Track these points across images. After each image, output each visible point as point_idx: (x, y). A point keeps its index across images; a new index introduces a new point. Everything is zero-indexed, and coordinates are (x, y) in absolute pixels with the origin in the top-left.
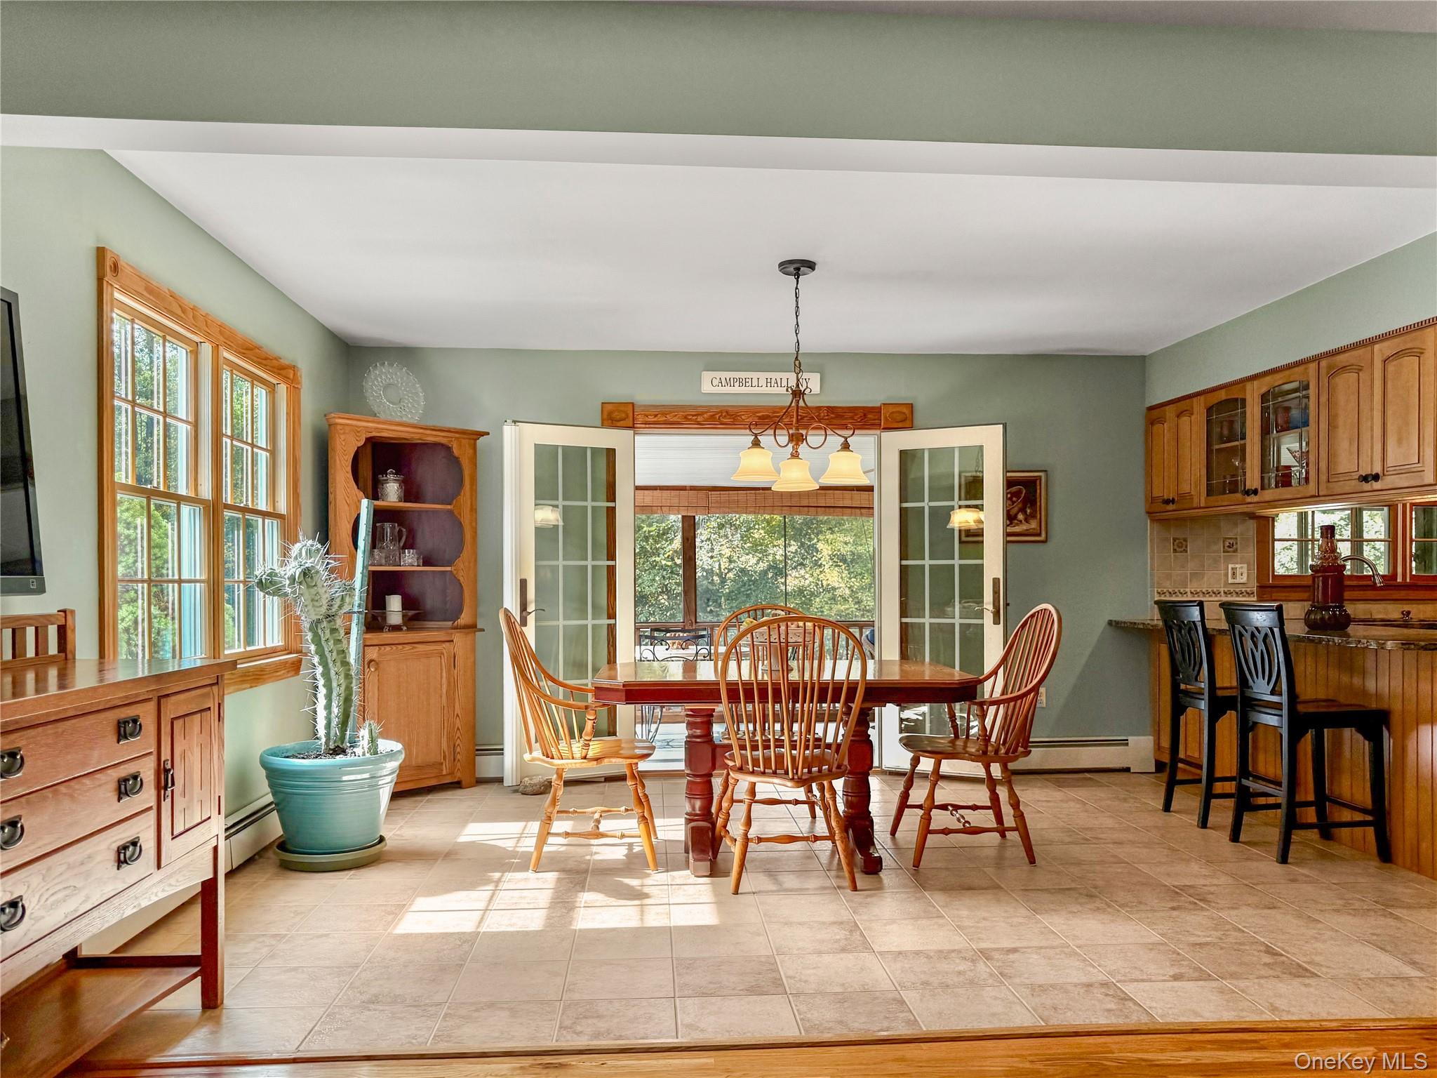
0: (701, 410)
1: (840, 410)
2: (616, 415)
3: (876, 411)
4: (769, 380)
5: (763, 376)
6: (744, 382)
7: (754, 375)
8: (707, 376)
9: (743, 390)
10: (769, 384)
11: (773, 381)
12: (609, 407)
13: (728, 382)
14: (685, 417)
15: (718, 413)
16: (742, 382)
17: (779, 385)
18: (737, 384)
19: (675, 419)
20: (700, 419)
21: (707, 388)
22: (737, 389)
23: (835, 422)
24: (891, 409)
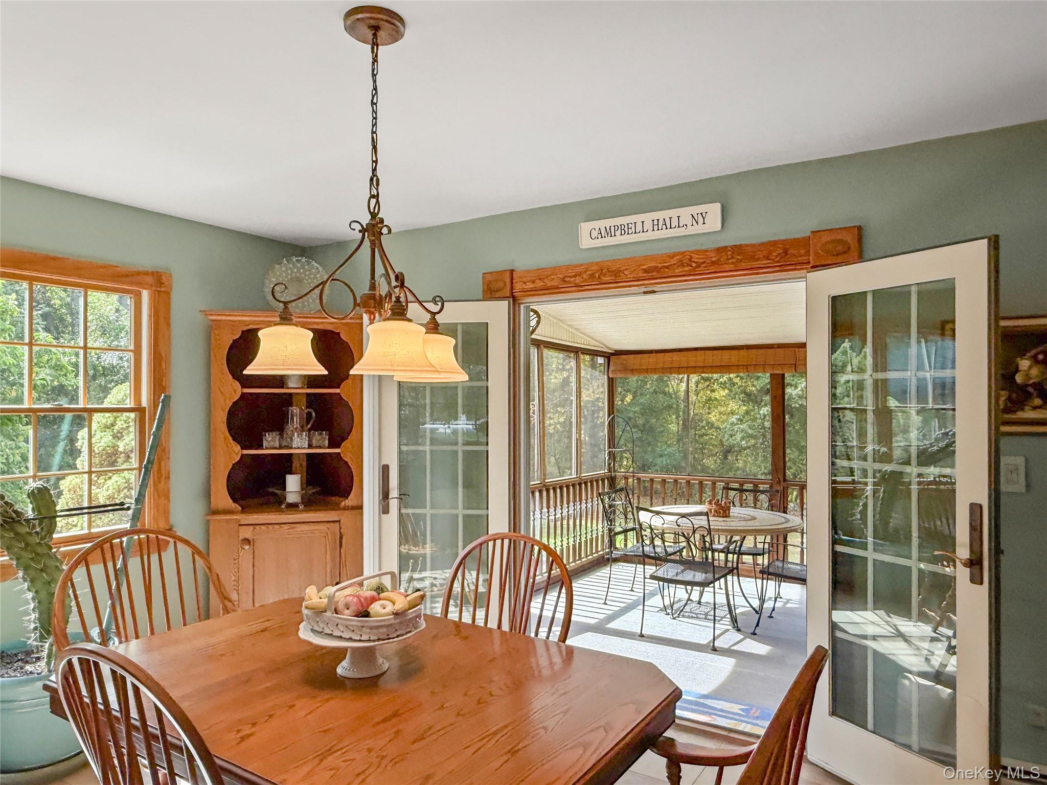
0: (578, 270)
1: (749, 249)
2: (494, 286)
3: (803, 243)
4: (656, 222)
5: (648, 217)
6: (626, 229)
7: (637, 218)
8: (585, 228)
9: (626, 239)
10: (656, 228)
11: (661, 222)
12: (489, 277)
13: (609, 232)
14: (563, 280)
15: (597, 271)
16: (624, 230)
17: (668, 226)
18: (618, 233)
19: (554, 283)
20: (578, 280)
21: (586, 242)
22: (619, 239)
23: (743, 265)
24: (825, 238)
